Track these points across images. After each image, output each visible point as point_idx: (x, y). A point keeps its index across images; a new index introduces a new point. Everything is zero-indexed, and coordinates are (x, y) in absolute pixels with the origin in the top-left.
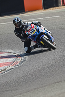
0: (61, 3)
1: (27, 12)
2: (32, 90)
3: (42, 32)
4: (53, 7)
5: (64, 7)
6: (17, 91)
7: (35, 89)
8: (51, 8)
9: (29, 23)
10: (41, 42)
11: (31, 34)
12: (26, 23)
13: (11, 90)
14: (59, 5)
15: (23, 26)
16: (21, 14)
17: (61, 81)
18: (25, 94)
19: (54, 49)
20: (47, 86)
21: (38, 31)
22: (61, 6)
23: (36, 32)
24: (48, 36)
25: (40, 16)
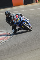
0: (35, 1)
1: (14, 7)
2: (17, 55)
3: (23, 20)
4: (30, 3)
5: (37, 3)
6: (8, 55)
7: (19, 54)
8: (29, 4)
9: (15, 14)
10: (22, 26)
12: (13, 14)
13: (4, 55)
14: (34, 2)
15: (11, 16)
16: (10, 8)
17: (35, 49)
18: (13, 57)
19: (31, 31)
20: (26, 52)
21: (21, 20)
22: (35, 3)
23: (19, 20)
24: (27, 23)
25: (22, 9)
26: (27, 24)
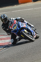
10: (22, 35)
11: (13, 29)
26: (27, 32)
